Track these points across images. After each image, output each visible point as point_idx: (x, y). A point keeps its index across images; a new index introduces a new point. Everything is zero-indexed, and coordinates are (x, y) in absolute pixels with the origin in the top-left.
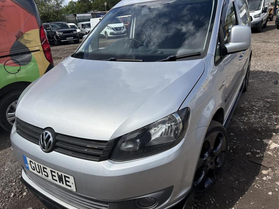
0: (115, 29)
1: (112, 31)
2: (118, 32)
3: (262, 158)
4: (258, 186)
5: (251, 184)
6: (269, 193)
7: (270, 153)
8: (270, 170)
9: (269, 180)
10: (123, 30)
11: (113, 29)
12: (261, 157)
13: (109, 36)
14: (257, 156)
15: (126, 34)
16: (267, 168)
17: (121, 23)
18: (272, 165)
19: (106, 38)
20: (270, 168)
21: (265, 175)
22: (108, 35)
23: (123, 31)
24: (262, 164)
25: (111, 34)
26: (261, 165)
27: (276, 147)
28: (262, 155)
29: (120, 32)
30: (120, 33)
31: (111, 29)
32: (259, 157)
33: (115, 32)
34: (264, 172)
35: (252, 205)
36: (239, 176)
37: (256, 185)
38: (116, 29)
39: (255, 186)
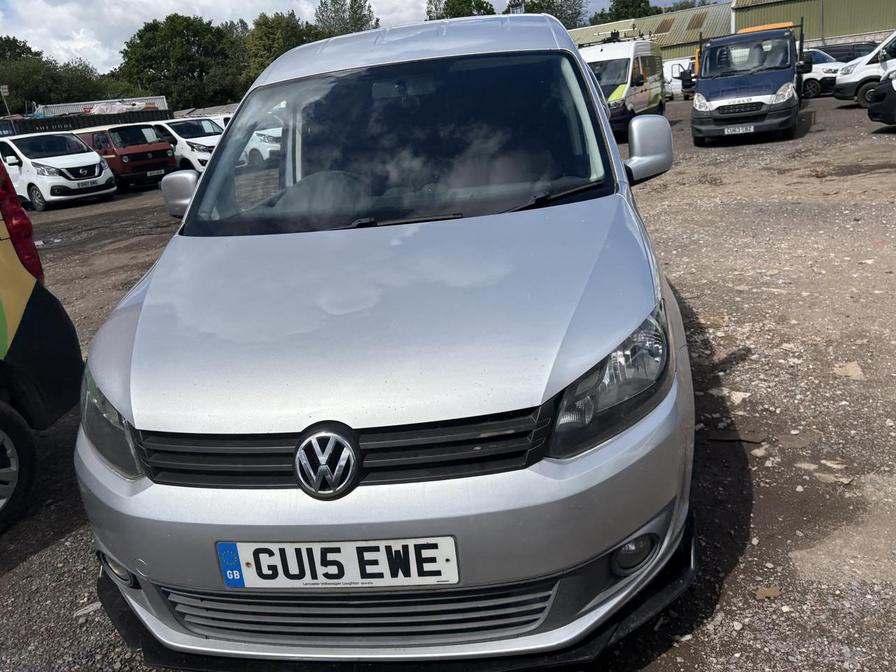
0: (68, 174)
1: (60, 181)
2: (84, 184)
3: (732, 428)
4: (767, 483)
5: (751, 484)
6: (797, 490)
7: (741, 413)
8: (766, 445)
9: (778, 463)
10: (100, 174)
11: (60, 173)
12: (729, 425)
13: (49, 197)
14: (721, 425)
15: (115, 188)
16: (758, 445)
17: (89, 151)
18: (765, 435)
19: (34, 209)
20: (763, 441)
21: (766, 458)
22: (42, 198)
23: (102, 180)
24: (743, 438)
25: (55, 190)
26: (740, 441)
27: (744, 399)
28: (729, 421)
29: (94, 182)
30: (90, 186)
31: (51, 173)
32: (725, 428)
33: (73, 184)
34: (759, 452)
35: (782, 522)
36: (715, 475)
37: (761, 482)
38: (74, 172)
39: (762, 485)
